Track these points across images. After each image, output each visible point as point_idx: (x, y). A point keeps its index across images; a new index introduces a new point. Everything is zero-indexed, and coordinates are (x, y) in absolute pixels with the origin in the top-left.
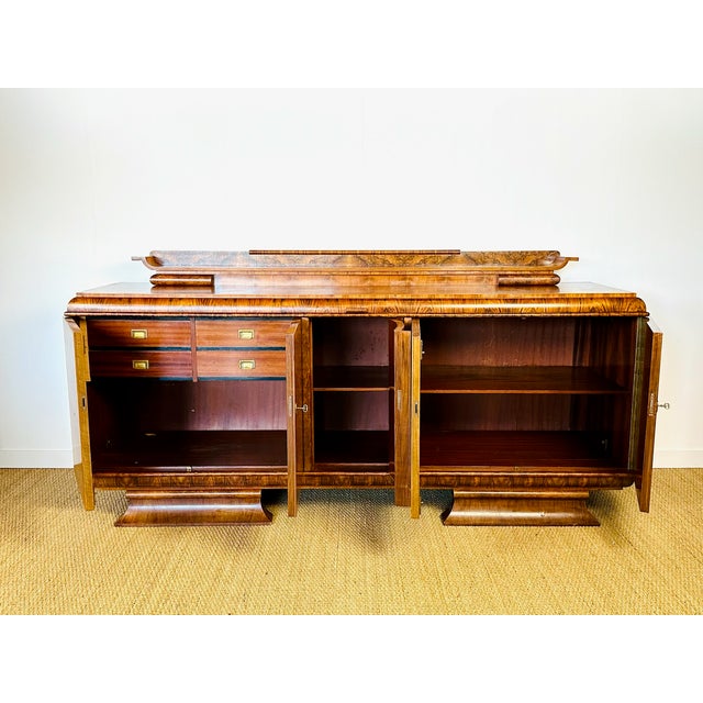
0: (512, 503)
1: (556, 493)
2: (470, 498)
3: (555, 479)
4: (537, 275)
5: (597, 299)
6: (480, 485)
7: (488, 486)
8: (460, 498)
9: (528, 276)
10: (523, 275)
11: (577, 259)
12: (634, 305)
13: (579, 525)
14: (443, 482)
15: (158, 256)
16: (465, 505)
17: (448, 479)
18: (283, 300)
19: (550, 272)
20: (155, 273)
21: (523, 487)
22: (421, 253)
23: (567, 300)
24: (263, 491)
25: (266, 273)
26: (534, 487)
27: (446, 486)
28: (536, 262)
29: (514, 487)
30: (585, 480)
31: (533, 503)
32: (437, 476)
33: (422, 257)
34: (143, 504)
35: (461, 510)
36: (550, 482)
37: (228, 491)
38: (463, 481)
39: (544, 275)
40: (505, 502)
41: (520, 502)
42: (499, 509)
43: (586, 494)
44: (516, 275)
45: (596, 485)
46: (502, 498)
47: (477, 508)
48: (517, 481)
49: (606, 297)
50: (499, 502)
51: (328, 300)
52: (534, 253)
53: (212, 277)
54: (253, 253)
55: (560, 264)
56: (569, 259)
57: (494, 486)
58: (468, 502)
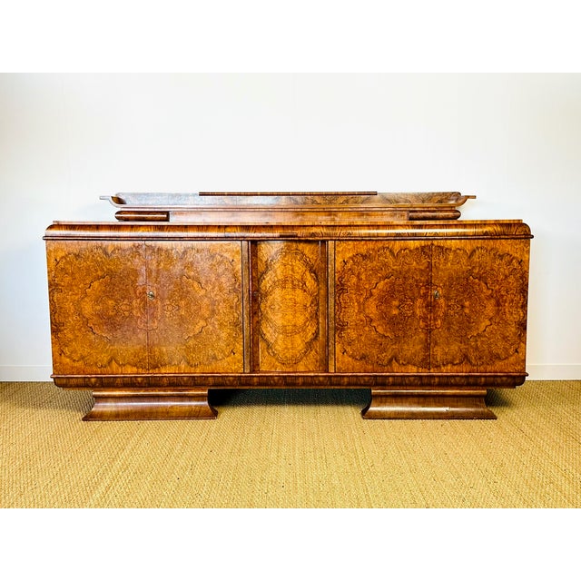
0: (422, 400)
1: (458, 391)
2: (386, 396)
3: (457, 379)
4: (441, 211)
5: (489, 225)
6: (394, 385)
7: (401, 385)
8: (377, 396)
9: (434, 211)
10: (429, 211)
11: (475, 197)
12: (520, 229)
13: (478, 419)
14: (362, 382)
15: (122, 197)
16: (381, 402)
17: (366, 378)
18: (226, 226)
19: (452, 209)
20: (119, 210)
21: (430, 385)
22: (344, 194)
23: (465, 226)
24: (209, 391)
25: (213, 210)
26: (440, 385)
27: (365, 385)
28: (441, 202)
29: (422, 385)
30: (483, 379)
31: (439, 399)
32: (357, 376)
33: (345, 198)
34: (106, 402)
35: (379, 406)
36: (452, 381)
37: (180, 391)
38: (379, 380)
39: (446, 211)
40: (416, 400)
41: (428, 400)
42: (410, 405)
43: (485, 392)
44: (424, 211)
45: (492, 384)
46: (412, 396)
47: (391, 404)
48: (425, 381)
49: (497, 223)
50: (410, 399)
51: (264, 226)
52: (439, 194)
53: (167, 213)
54: (202, 194)
55: (460, 202)
56: (468, 197)
57: (406, 385)
58: (383, 399)
